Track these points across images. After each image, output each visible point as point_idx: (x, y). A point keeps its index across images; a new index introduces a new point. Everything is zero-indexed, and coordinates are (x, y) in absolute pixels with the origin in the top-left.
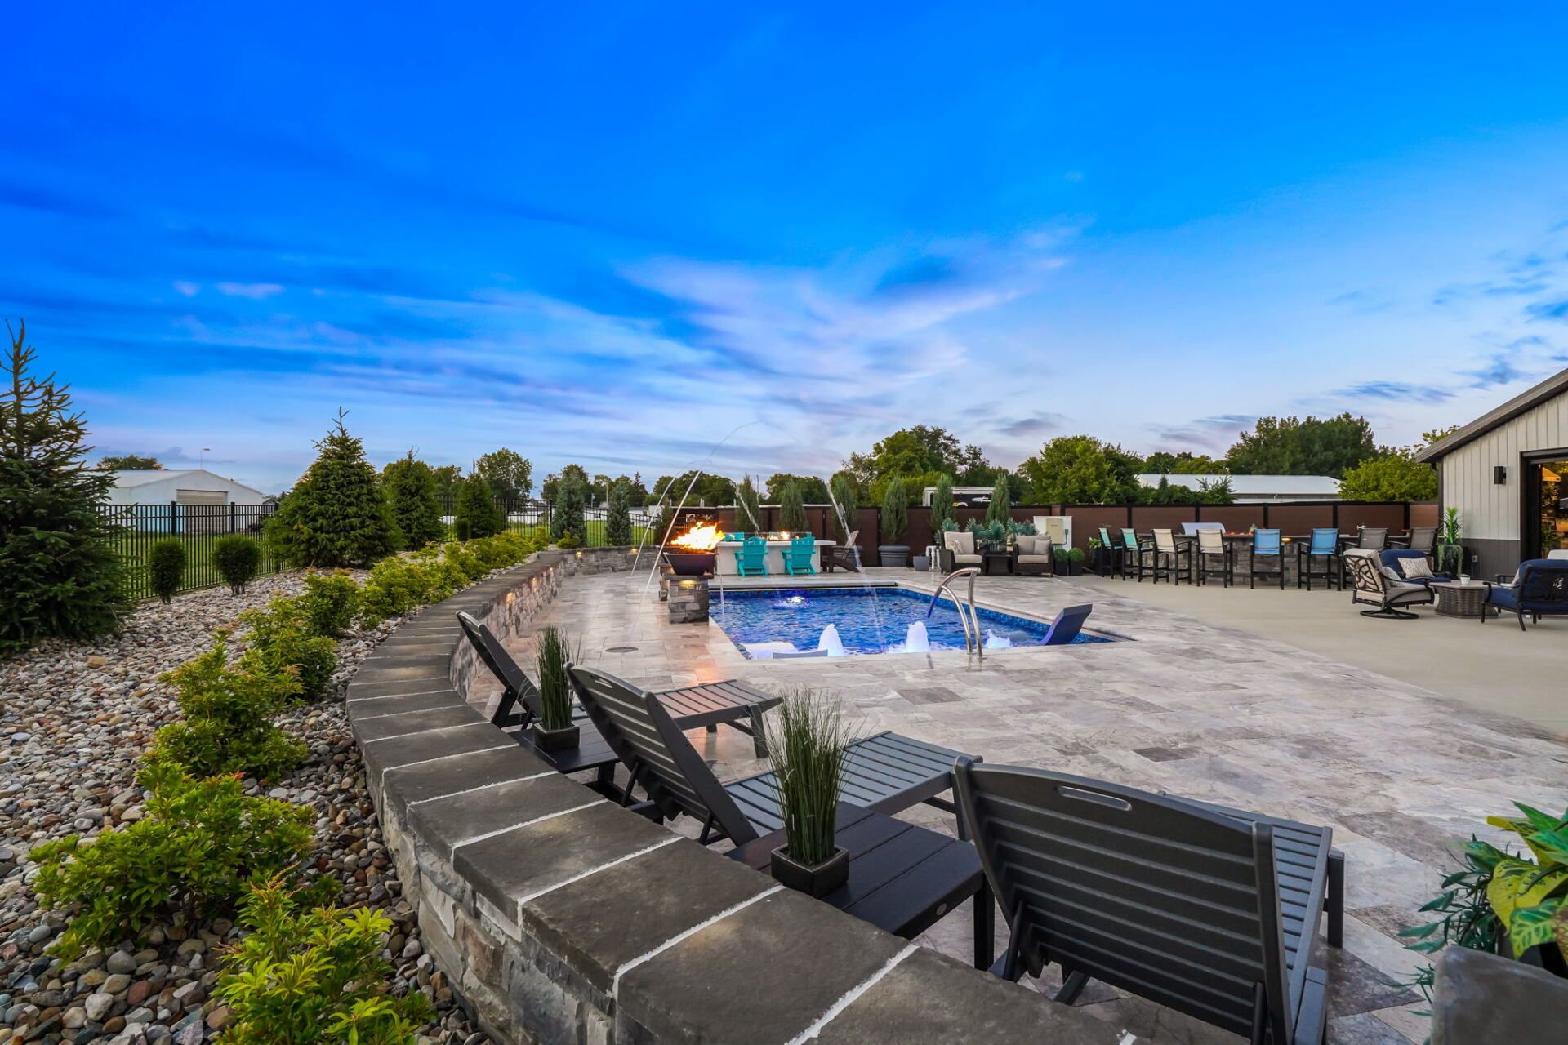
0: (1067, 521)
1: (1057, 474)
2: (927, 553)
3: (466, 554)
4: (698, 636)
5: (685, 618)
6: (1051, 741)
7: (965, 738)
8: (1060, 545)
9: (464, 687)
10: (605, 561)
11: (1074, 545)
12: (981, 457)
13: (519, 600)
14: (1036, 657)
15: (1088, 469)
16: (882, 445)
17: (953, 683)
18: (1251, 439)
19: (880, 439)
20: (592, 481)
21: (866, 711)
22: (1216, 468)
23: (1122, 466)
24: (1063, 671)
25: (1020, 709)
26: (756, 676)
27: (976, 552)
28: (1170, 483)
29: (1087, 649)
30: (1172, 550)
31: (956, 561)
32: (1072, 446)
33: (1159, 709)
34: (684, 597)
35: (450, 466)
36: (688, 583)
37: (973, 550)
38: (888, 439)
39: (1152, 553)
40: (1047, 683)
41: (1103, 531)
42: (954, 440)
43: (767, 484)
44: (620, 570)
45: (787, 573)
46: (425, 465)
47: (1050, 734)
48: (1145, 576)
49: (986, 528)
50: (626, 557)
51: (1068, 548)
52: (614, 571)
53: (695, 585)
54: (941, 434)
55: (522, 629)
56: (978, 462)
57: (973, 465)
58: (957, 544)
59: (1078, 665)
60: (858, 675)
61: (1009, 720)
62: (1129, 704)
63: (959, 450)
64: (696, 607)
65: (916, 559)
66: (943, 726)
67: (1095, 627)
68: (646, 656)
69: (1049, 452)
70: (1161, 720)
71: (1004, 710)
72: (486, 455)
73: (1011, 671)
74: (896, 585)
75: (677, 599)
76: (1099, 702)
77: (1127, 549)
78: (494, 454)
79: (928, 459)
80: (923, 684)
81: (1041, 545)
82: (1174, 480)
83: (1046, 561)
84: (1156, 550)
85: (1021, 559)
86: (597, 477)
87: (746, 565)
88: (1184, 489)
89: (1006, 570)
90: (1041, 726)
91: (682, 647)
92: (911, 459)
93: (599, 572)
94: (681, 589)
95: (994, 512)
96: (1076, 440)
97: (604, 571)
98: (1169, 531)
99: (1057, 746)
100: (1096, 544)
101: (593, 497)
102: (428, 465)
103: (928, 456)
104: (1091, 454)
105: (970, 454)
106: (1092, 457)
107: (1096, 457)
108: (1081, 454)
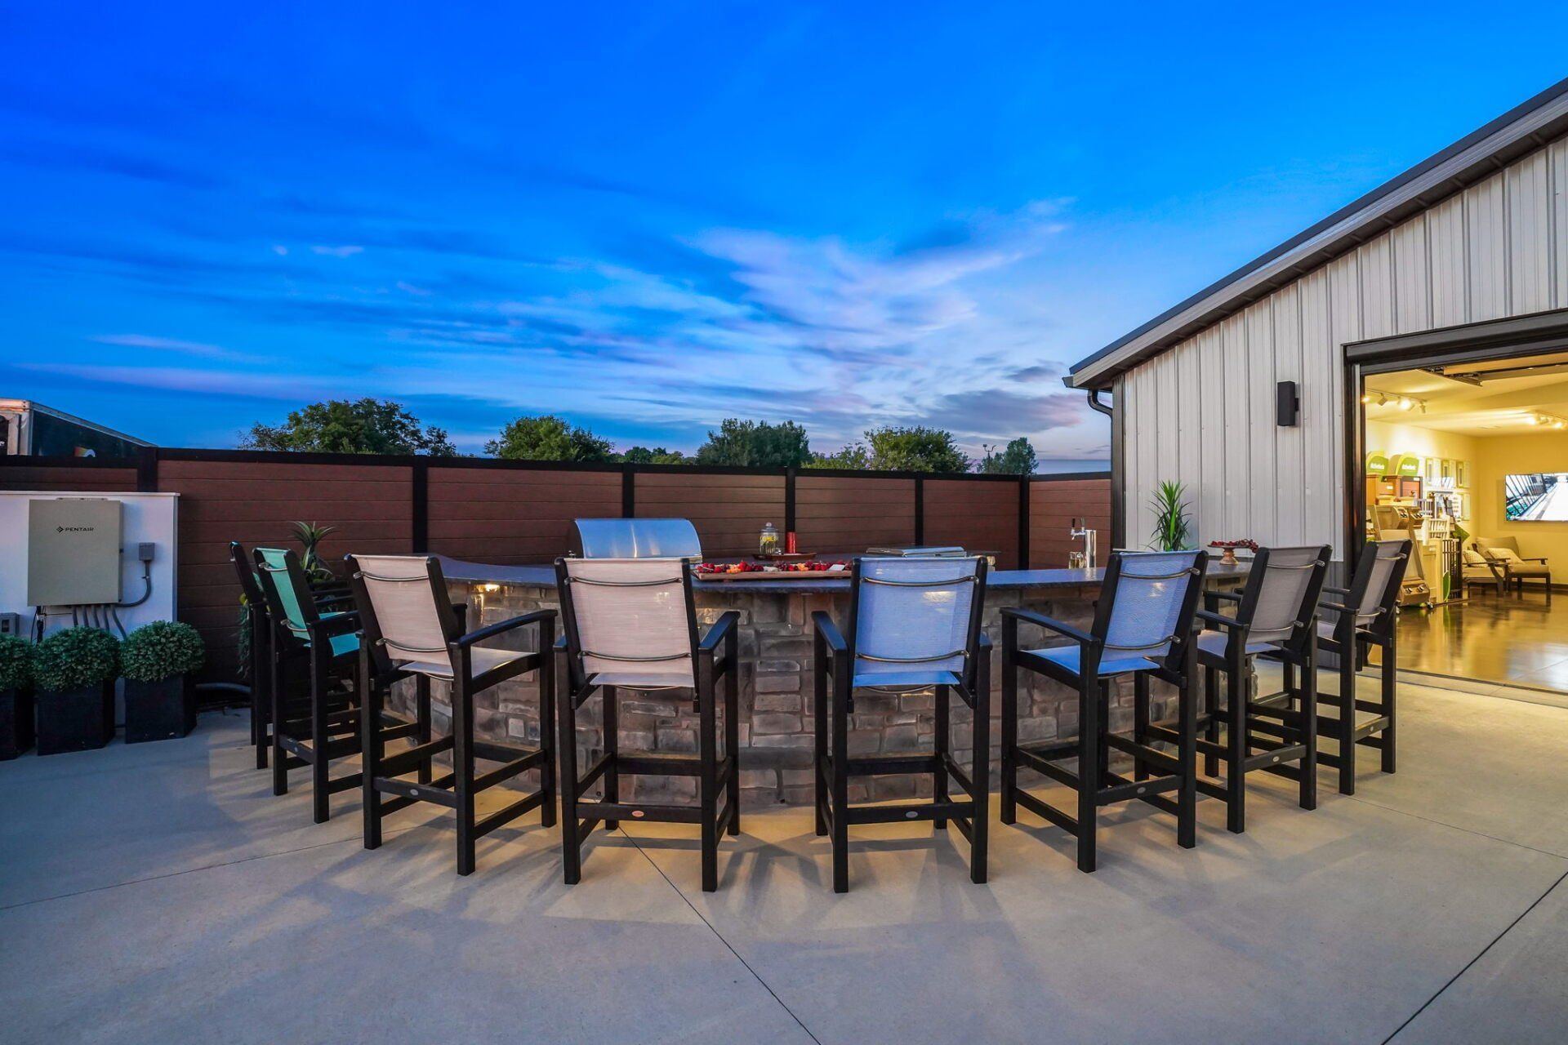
0: (152, 512)
11: (188, 603)
12: (446, 441)
15: (552, 453)
16: (302, 414)
18: (717, 438)
19: (300, 407)
23: (593, 453)
32: (536, 427)
38: (311, 407)
42: (413, 420)
54: (397, 409)
63: (418, 431)
79: (367, 437)
92: (341, 435)
103: (367, 432)
104: (556, 437)
105: (433, 436)
106: (558, 439)
107: (562, 440)
108: (546, 436)
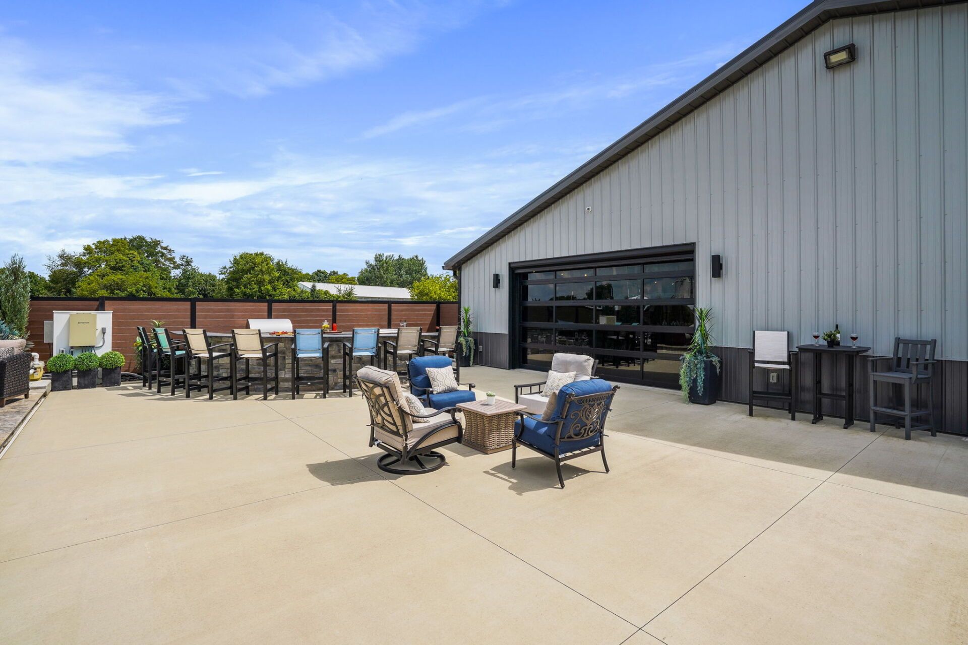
1: (241, 277)
8: (91, 348)
11: (115, 347)
12: (192, 264)
16: (93, 247)
18: (371, 265)
19: (91, 241)
22: (351, 281)
23: (289, 275)
28: (318, 288)
30: (207, 354)
32: (253, 259)
38: (100, 242)
42: (170, 250)
51: (102, 351)
54: (159, 244)
57: (185, 271)
63: (174, 258)
82: (320, 286)
88: (326, 292)
104: (267, 265)
105: (184, 261)
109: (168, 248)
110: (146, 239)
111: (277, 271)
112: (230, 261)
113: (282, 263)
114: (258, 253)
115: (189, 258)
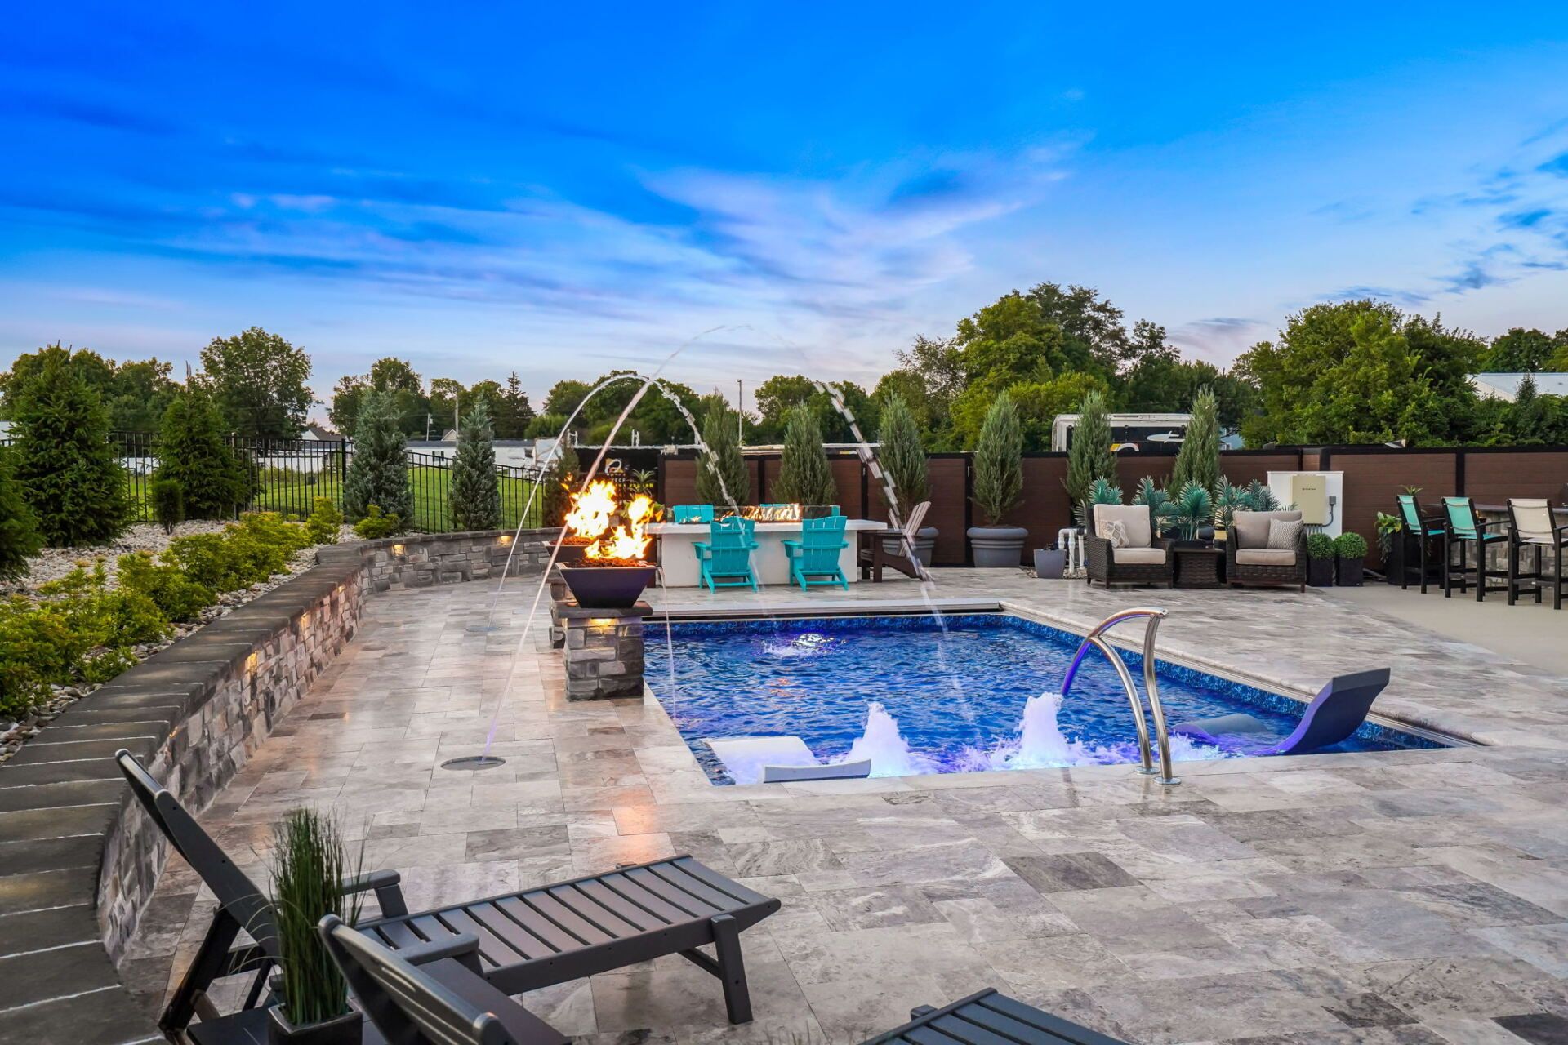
0: (1334, 481)
1: (1312, 375)
2: (1061, 542)
3: (166, 571)
4: (621, 730)
5: (598, 691)
6: (1318, 989)
7: (1142, 977)
8: (1320, 525)
9: (149, 866)
10: (448, 561)
11: (1346, 527)
12: (1165, 344)
13: (272, 662)
14: (1278, 782)
15: (1373, 365)
16: (975, 322)
17: (1116, 842)
20: (426, 389)
21: (944, 907)
23: (1442, 358)
24: (1333, 816)
25: (1251, 908)
26: (732, 826)
27: (1155, 543)
28: (1540, 391)
29: (1382, 764)
30: (1549, 539)
31: (1116, 561)
32: (1342, 322)
33: (1540, 915)
34: (596, 650)
35: (148, 360)
36: (603, 624)
37: (1147, 538)
38: (986, 310)
39: (1506, 544)
40: (1304, 846)
41: (1407, 501)
42: (1113, 313)
43: (759, 395)
44: (478, 577)
45: (794, 584)
46: (98, 358)
47: (1316, 972)
48: (1491, 589)
49: (1175, 495)
50: (488, 552)
51: (1335, 532)
52: (466, 578)
53: (617, 628)
54: (1088, 299)
55: (277, 721)
56: (1156, 353)
57: (1148, 360)
58: (1117, 528)
59: (1364, 802)
60: (929, 822)
61: (1230, 933)
62: (1476, 901)
63: (1122, 330)
64: (619, 668)
65: (1040, 555)
66: (1097, 944)
67: (1394, 712)
68: (519, 778)
69: (1295, 334)
70: (1549, 943)
71: (1219, 910)
72: (219, 340)
73: (1229, 815)
74: (1001, 609)
75: (580, 655)
76: (1413, 895)
77: (1454, 537)
78: (235, 340)
79: (1063, 349)
80: (1054, 843)
81: (1282, 530)
82: (1549, 384)
83: (1293, 562)
84: (1516, 542)
85: (1243, 556)
86: (437, 383)
87: (715, 569)
89: (1214, 579)
90: (1295, 952)
91: (589, 755)
92: (1032, 349)
93: (438, 581)
94: (590, 635)
95: (1190, 462)
96: (1351, 309)
97: (446, 579)
98: (1544, 502)
99: (1332, 1002)
100: (1391, 525)
101: (431, 421)
102: (105, 359)
103: (1062, 342)
104: (1381, 337)
105: (1144, 337)
106: (1382, 342)
107: (1391, 343)
108: (1361, 337)
109: (1109, 307)
110: (1060, 289)
111: (1412, 348)
112: (1282, 336)
113: (1425, 325)
114: (1356, 304)
115: (1157, 327)
